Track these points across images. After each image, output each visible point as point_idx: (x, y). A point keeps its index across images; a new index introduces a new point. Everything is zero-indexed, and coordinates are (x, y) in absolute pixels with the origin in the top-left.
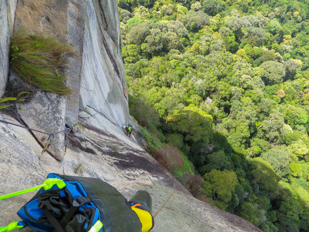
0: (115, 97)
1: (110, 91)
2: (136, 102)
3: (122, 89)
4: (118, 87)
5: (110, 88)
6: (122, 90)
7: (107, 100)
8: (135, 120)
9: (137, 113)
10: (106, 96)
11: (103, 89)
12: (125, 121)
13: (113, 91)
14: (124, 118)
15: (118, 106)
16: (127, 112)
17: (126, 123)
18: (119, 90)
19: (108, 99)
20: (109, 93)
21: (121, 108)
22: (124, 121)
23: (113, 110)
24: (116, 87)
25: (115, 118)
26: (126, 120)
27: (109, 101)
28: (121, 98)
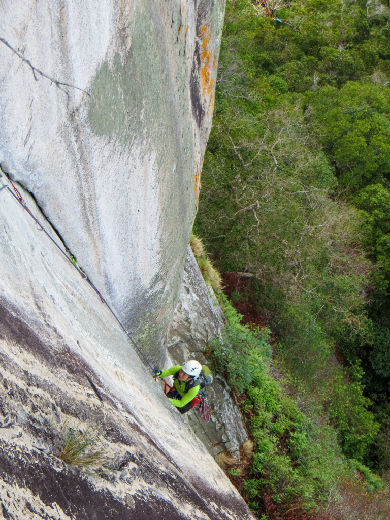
0: (135, 97)
1: (112, 55)
3: (190, 53)
4: (169, 33)
5: (122, 35)
6: (190, 63)
7: (83, 114)
8: (208, 264)
9: (233, 223)
10: (82, 79)
11: (73, 37)
12: (155, 270)
13: (129, 56)
14: (157, 248)
15: (138, 162)
16: (183, 210)
17: (157, 278)
18: (173, 60)
19: (92, 105)
20: (105, 65)
21: (152, 178)
22: (148, 268)
23: (99, 182)
24: (159, 33)
25: (101, 236)
26: (165, 264)
27: (91, 117)
28: (172, 115)
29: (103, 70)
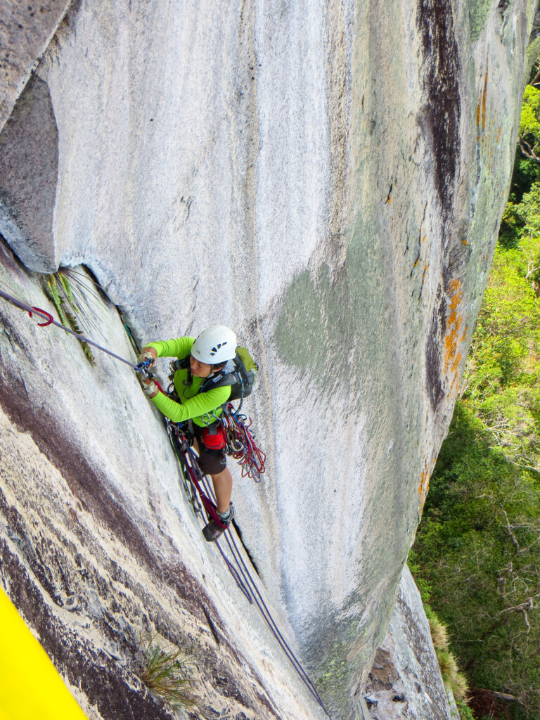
0: (344, 329)
1: (317, 263)
2: (523, 521)
3: (430, 303)
4: (400, 262)
5: (334, 241)
7: (268, 329)
10: (271, 286)
12: (352, 586)
13: (342, 273)
14: (358, 553)
15: (340, 422)
17: (354, 598)
18: (401, 297)
19: (282, 321)
20: (306, 275)
21: (357, 450)
22: (342, 582)
23: (282, 430)
24: (385, 255)
25: (280, 513)
26: (367, 578)
27: (279, 335)
28: (393, 371)
29: (302, 279)
